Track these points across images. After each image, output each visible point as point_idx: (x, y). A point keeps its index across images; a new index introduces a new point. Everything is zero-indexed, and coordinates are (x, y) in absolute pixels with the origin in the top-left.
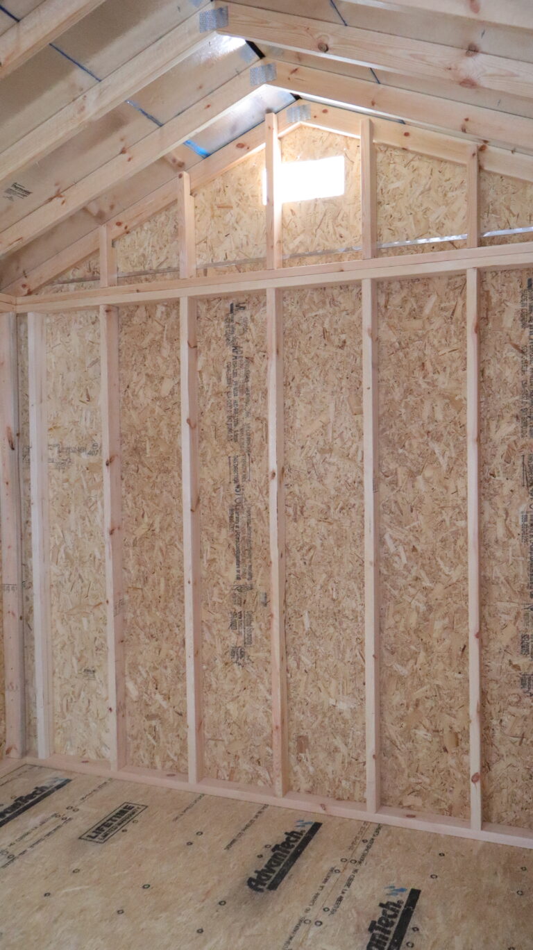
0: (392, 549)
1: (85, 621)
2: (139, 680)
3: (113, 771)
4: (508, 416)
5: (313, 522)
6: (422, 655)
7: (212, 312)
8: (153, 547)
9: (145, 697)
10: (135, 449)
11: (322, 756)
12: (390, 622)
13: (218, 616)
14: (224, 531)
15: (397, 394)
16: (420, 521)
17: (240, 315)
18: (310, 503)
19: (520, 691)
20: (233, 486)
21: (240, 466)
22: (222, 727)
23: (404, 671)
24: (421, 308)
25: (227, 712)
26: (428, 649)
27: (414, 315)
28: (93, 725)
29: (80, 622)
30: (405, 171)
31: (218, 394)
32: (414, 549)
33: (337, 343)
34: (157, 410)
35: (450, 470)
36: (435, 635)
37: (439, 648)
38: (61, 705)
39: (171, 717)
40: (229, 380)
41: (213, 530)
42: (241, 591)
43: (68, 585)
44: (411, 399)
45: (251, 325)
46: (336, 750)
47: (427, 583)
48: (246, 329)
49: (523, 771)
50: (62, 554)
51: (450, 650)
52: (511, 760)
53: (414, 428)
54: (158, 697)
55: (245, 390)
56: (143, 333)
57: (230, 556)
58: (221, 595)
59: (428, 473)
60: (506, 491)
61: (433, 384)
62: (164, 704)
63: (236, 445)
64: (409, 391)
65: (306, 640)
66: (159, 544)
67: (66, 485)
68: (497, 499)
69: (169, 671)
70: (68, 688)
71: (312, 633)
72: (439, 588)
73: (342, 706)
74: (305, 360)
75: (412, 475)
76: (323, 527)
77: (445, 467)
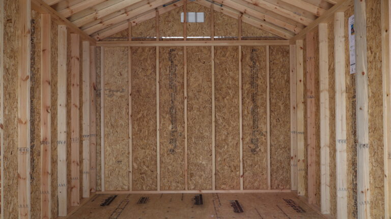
0: (218, 118)
1: (118, 145)
2: (138, 162)
3: (131, 192)
4: (247, 83)
5: (195, 111)
6: (226, 146)
7: (165, 51)
8: (144, 121)
9: (140, 168)
10: (138, 91)
11: (197, 177)
12: (217, 138)
13: (166, 140)
14: (168, 116)
15: (219, 77)
16: (225, 110)
17: (173, 53)
18: (194, 106)
19: (251, 153)
20: (171, 102)
21: (173, 96)
22: (167, 173)
23: (221, 151)
24: (226, 54)
25: (168, 169)
26: (228, 145)
27: (224, 56)
28: (120, 179)
29: (116, 146)
30: (221, 18)
31: (166, 75)
32: (224, 118)
33: (202, 62)
34: (146, 79)
35: (233, 97)
36: (230, 141)
37: (231, 144)
38: (108, 174)
39: (149, 173)
40: (170, 71)
41: (164, 115)
42: (173, 132)
43: (112, 134)
44: (223, 78)
45: (176, 55)
46: (202, 175)
47: (227, 127)
48: (175, 57)
49: (252, 174)
50: (110, 124)
51: (233, 145)
52: (249, 172)
53: (224, 86)
54: (145, 167)
55: (175, 74)
56: (141, 56)
57: (169, 122)
58: (167, 134)
59: (227, 98)
60: (247, 102)
61: (229, 74)
62: (147, 169)
63: (172, 90)
64: (222, 76)
65: (193, 145)
66: (145, 119)
67: (112, 102)
68: (245, 104)
69: (148, 159)
70: (111, 168)
71: (195, 143)
72: (231, 128)
73: (204, 163)
74: (193, 66)
75: (223, 98)
76: (198, 113)
77: (232, 96)
